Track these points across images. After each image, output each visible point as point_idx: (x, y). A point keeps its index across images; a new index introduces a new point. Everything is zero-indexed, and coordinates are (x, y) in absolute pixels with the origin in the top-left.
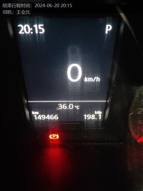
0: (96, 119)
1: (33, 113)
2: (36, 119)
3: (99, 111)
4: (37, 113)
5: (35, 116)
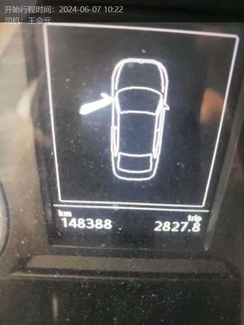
0: (189, 231)
1: (60, 213)
2: (66, 226)
3: (196, 216)
4: (69, 214)
5: (65, 220)
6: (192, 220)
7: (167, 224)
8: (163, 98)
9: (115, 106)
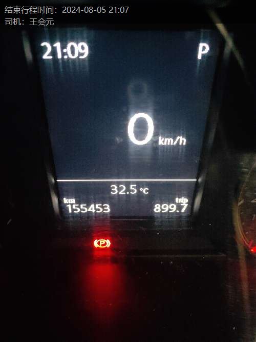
0: (178, 211)
1: (65, 201)
2: (70, 211)
3: (183, 198)
4: (73, 201)
5: (69, 206)
6: (180, 202)
7: (158, 206)
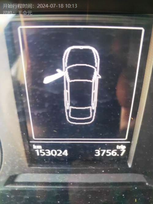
0: (118, 155)
1: (35, 147)
2: (38, 154)
3: (122, 145)
4: (40, 147)
5: (37, 151)
6: (120, 148)
8: (97, 71)
9: (66, 77)
